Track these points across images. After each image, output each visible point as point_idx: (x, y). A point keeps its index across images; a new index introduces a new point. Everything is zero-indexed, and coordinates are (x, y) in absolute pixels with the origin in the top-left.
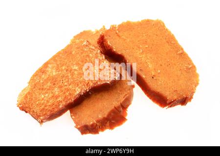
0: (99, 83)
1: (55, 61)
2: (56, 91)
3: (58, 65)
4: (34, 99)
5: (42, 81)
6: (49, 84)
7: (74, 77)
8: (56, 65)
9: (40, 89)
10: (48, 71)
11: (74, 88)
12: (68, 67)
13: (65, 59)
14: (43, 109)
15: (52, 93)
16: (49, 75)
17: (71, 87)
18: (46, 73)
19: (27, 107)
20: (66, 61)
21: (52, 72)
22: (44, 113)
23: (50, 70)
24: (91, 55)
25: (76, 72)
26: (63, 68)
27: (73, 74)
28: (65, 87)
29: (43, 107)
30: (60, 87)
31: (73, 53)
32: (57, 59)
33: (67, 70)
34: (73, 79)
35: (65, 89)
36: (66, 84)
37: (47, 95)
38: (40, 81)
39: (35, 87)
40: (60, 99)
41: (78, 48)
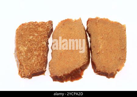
0: (49, 32)
1: (20, 44)
2: (36, 53)
3: (23, 44)
4: (31, 66)
5: (25, 57)
6: (29, 54)
7: (35, 41)
8: (22, 45)
9: (28, 60)
10: (22, 50)
11: (42, 44)
12: (28, 40)
13: (23, 39)
14: (40, 64)
15: (35, 55)
16: (25, 51)
17: (39, 45)
18: (22, 52)
19: (33, 72)
20: (24, 39)
21: (24, 49)
22: (43, 65)
23: (22, 49)
24: (31, 27)
25: (34, 39)
26: (26, 43)
27: (34, 41)
28: (37, 48)
29: (39, 64)
30: (35, 50)
31: (23, 33)
32: (19, 42)
33: (29, 42)
34: (36, 42)
35: (39, 48)
36: (36, 47)
37: (34, 59)
38: (24, 57)
39: (25, 62)
40: (42, 54)
41: (22, 30)
